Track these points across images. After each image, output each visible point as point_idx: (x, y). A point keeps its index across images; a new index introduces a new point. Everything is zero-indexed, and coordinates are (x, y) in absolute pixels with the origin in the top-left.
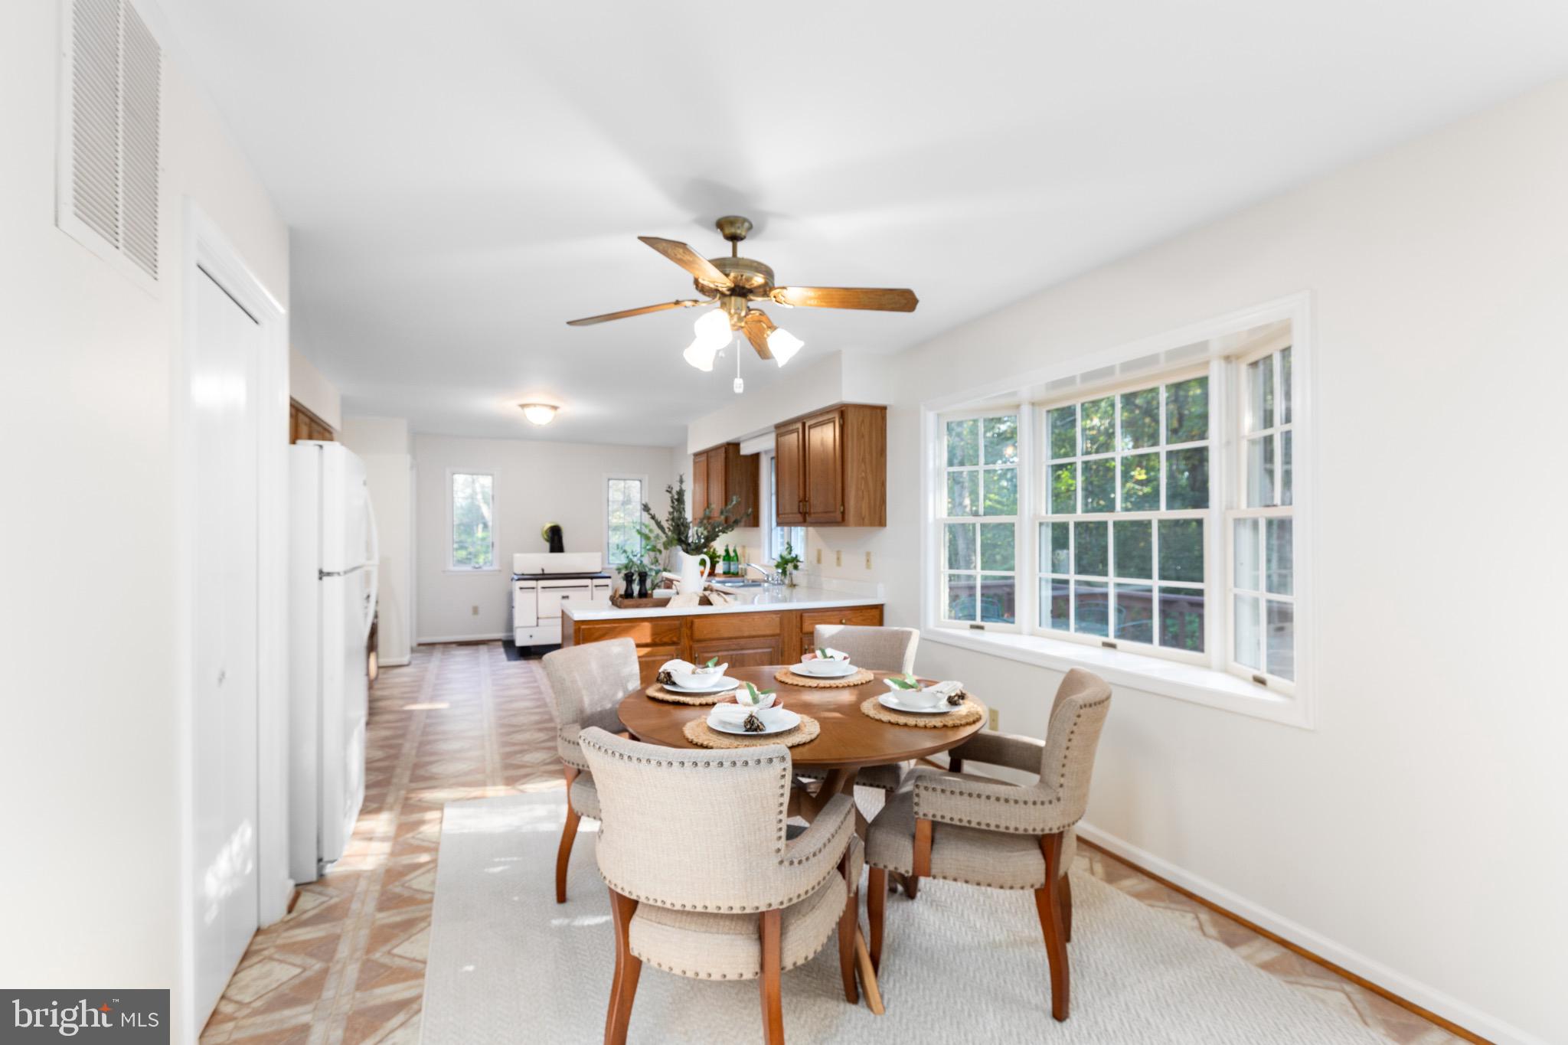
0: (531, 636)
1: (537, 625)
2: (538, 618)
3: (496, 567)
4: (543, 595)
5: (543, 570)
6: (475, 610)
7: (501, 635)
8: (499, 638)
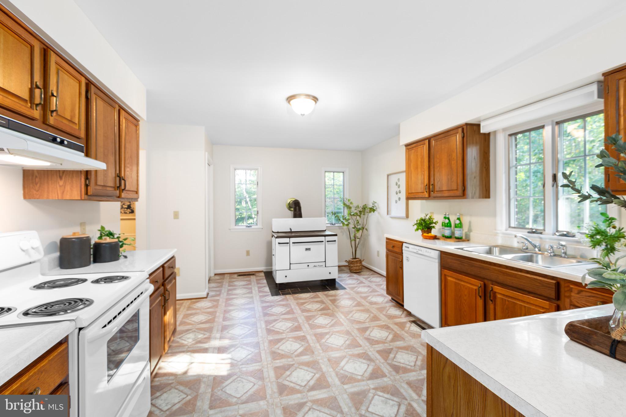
0: (286, 276)
1: (290, 269)
2: (290, 264)
3: (259, 226)
4: (294, 248)
5: (291, 229)
6: (248, 253)
7: (263, 268)
8: (262, 270)
